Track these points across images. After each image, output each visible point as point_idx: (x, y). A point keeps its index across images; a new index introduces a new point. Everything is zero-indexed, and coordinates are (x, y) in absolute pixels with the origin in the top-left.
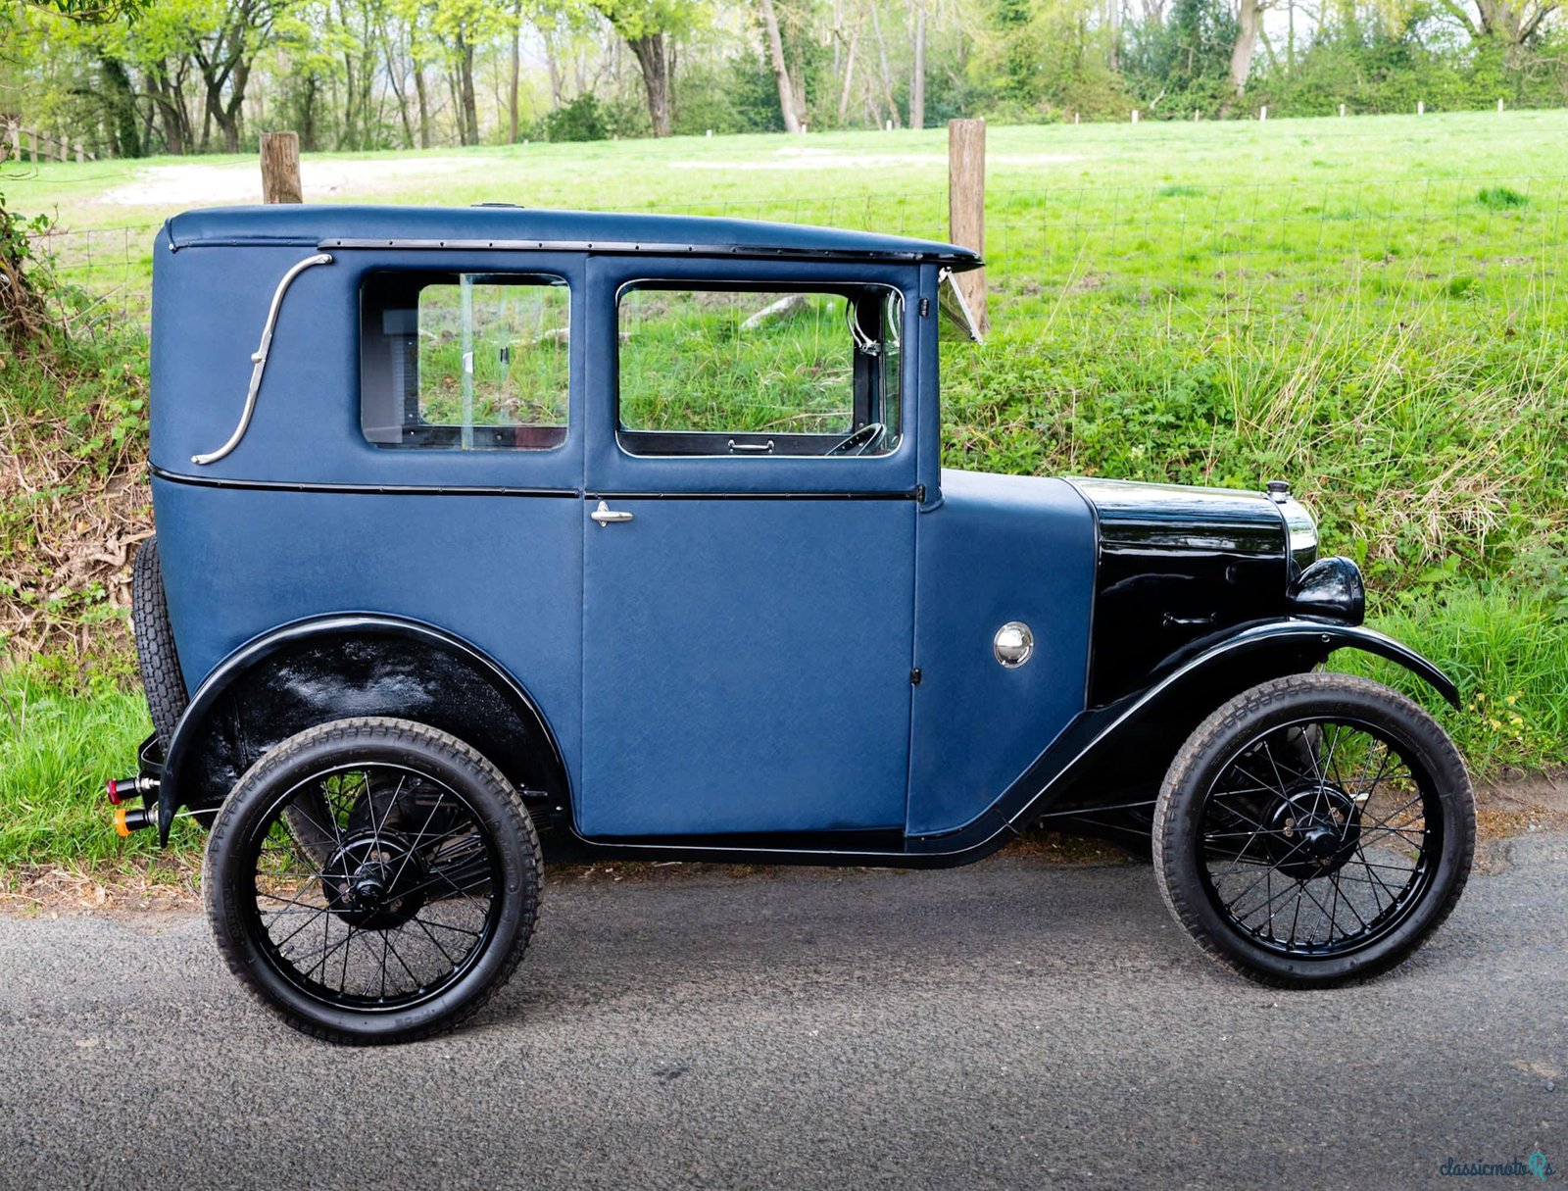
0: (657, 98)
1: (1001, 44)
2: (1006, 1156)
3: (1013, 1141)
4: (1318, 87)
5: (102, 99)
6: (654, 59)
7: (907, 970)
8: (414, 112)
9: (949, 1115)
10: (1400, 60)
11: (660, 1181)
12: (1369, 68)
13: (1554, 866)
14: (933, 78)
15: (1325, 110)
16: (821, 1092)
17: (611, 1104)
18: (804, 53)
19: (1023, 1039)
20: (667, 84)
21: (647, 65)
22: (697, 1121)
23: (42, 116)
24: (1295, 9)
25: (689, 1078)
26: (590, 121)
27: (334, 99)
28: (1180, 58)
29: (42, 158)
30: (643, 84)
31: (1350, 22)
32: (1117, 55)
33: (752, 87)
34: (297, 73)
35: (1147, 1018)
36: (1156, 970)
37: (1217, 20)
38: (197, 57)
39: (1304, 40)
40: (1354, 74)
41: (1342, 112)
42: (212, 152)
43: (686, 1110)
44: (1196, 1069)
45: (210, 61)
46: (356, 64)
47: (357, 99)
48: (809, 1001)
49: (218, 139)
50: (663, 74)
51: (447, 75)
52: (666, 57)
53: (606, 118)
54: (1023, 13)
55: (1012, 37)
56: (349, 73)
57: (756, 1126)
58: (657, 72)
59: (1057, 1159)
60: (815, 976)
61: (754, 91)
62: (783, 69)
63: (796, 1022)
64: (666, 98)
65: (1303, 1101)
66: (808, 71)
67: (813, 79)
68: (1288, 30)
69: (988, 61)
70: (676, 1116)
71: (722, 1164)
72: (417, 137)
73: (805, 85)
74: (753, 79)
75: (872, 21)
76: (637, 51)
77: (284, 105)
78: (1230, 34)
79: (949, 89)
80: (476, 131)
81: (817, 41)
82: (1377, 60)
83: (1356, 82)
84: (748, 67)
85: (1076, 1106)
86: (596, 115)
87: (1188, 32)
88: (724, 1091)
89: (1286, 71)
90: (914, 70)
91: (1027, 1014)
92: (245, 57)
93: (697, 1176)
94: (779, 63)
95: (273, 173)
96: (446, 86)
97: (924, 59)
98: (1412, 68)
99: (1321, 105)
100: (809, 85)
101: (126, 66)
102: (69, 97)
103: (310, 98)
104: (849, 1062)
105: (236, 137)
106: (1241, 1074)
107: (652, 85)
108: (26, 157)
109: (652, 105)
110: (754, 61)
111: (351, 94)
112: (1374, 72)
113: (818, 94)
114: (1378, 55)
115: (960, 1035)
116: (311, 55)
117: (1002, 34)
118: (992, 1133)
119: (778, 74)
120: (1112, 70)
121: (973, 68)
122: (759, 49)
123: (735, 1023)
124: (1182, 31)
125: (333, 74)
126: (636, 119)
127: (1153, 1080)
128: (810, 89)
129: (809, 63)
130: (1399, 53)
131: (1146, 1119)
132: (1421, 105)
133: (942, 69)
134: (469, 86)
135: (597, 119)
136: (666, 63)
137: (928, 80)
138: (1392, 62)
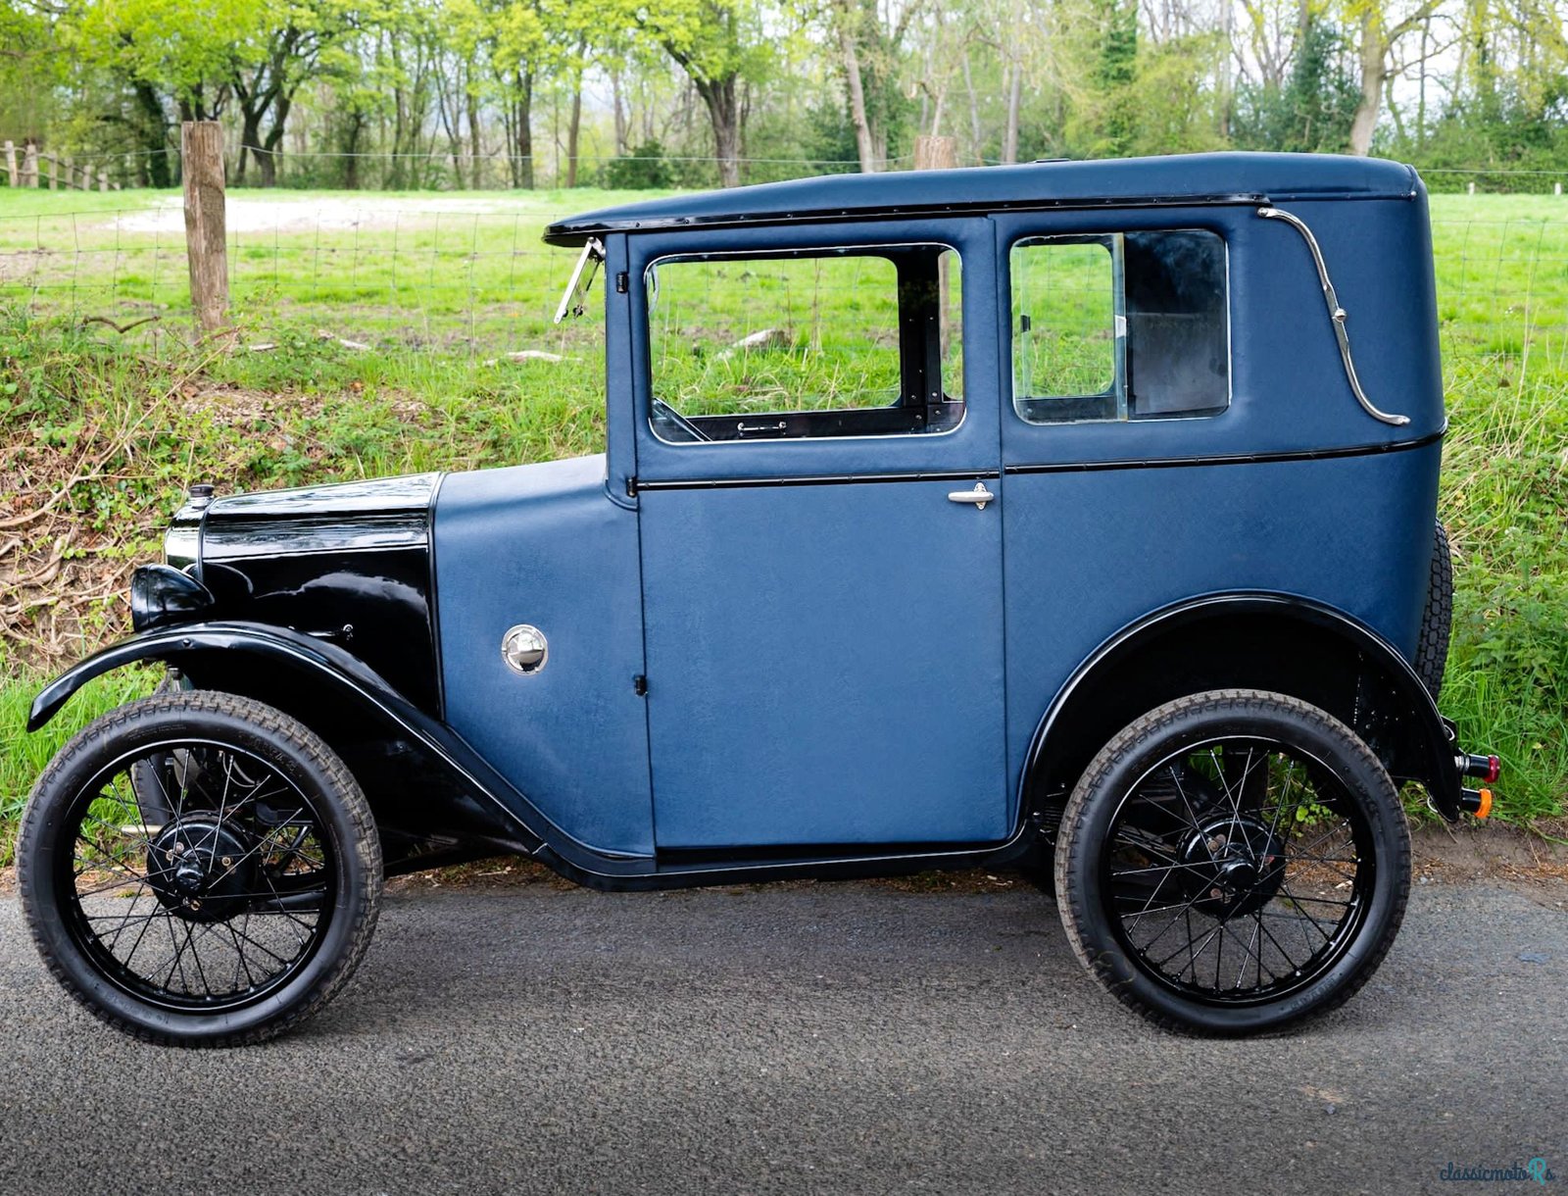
0: (726, 148)
1: (1101, 104)
2: (731, 1148)
3: (744, 1133)
4: (1446, 164)
5: (132, 127)
6: (724, 107)
7: (700, 977)
8: (466, 153)
9: (688, 1108)
10: (1538, 138)
11: (363, 1153)
12: (1503, 145)
13: (1433, 916)
14: (1028, 139)
15: (1452, 188)
16: (564, 1082)
17: (342, 1083)
18: (889, 107)
19: (795, 1044)
20: (737, 134)
21: (717, 113)
22: (424, 1102)
23: (68, 142)
24: (1426, 80)
25: (432, 1064)
26: (654, 171)
27: (380, 137)
28: (1298, 127)
29: (62, 186)
30: (712, 133)
31: (1486, 93)
32: (1228, 120)
33: (830, 140)
34: (342, 108)
35: (934, 1032)
36: (962, 989)
37: (1340, 87)
38: (236, 86)
39: (1434, 114)
40: (1485, 152)
41: (1472, 191)
42: (245, 187)
43: (417, 1092)
44: (965, 1080)
45: (249, 91)
46: (407, 100)
47: (406, 138)
48: (586, 1000)
49: (254, 175)
50: (734, 123)
51: (503, 116)
52: (739, 105)
53: (670, 168)
54: (1127, 71)
55: (1114, 96)
56: (398, 109)
57: (483, 1109)
58: (728, 120)
59: (785, 1152)
60: (602, 979)
61: (831, 145)
62: (863, 123)
63: (565, 1019)
64: (737, 149)
65: (1064, 1112)
66: (891, 126)
67: (896, 134)
68: (1418, 100)
69: (1087, 123)
70: (405, 1097)
71: (434, 1142)
72: (469, 181)
73: (886, 140)
74: (832, 132)
75: (962, 74)
76: (707, 98)
77: (327, 140)
78: (1353, 103)
79: (1045, 151)
80: (531, 177)
81: (902, 94)
82: (1513, 136)
83: (1488, 160)
84: (827, 120)
85: (825, 1107)
86: (660, 164)
87: (1307, 98)
88: (464, 1077)
89: (1415, 145)
90: (1006, 128)
91: (810, 1023)
92: (287, 88)
93: (404, 1150)
94: (860, 116)
95: (194, 163)
96: (502, 127)
97: (1017, 116)
98: (1551, 147)
99: (1449, 183)
100: (892, 140)
101: (160, 93)
102: (99, 123)
103: (355, 134)
104: (604, 1057)
105: (273, 173)
106: (1010, 1086)
107: (721, 134)
108: (44, 184)
109: (720, 154)
110: (835, 114)
111: (398, 133)
112: (1508, 149)
113: (901, 151)
114: (1514, 132)
115: (731, 1039)
116: (358, 89)
117: (1102, 93)
118: (726, 1126)
119: (858, 128)
120: (1222, 137)
121: (1071, 128)
122: (839, 100)
123: (501, 1018)
124: (1301, 97)
125: (381, 109)
126: (703, 170)
127: (916, 1087)
128: (893, 145)
129: (893, 117)
130: (1537, 130)
131: (892, 1123)
132: (1558, 187)
133: (1037, 128)
134: (526, 129)
135: (661, 169)
136: (738, 111)
137: (1023, 140)
138: (1528, 139)
